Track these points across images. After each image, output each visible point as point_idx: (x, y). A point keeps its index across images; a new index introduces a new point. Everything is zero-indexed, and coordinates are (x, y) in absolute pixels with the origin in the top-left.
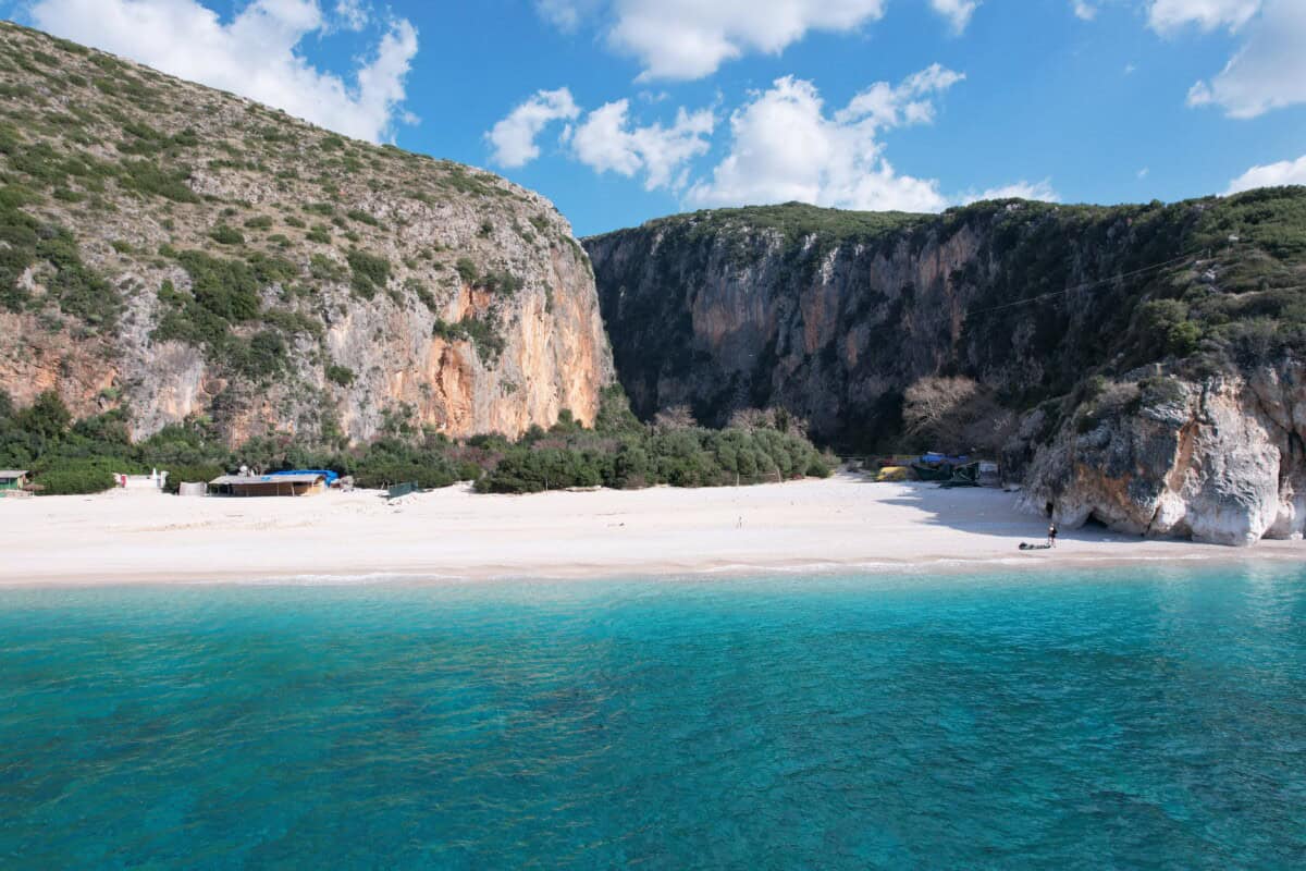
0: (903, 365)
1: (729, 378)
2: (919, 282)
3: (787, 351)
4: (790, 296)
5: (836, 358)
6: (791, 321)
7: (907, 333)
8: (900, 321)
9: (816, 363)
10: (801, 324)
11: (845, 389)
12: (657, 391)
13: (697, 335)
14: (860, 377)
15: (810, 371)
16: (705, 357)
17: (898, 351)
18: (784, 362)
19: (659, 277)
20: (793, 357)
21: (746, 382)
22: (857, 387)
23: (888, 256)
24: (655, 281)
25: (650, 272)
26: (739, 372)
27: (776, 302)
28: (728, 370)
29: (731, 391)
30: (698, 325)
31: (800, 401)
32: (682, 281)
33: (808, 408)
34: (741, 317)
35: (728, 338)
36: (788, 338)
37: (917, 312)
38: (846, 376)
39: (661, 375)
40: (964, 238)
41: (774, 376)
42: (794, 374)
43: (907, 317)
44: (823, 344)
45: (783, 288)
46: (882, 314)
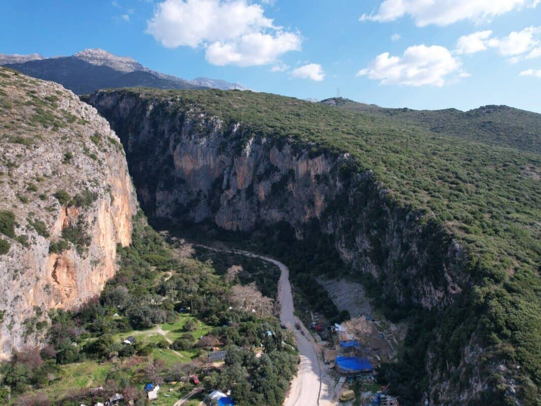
0: (289, 208)
1: (196, 193)
2: (298, 172)
3: (228, 187)
4: (227, 155)
5: (253, 194)
6: (229, 173)
7: (291, 193)
8: (287, 185)
9: (243, 195)
10: (235, 174)
11: (259, 211)
12: (155, 197)
13: (177, 168)
14: (267, 207)
15: (240, 199)
16: (182, 181)
17: (286, 200)
18: (227, 192)
19: (152, 130)
20: (231, 190)
21: (205, 197)
22: (265, 212)
23: (280, 150)
24: (149, 132)
25: (147, 128)
26: (201, 191)
27: (220, 157)
28: (195, 190)
29: (197, 201)
30: (177, 163)
31: (235, 213)
32: (166, 136)
33: (240, 217)
34: (201, 162)
35: (194, 172)
36: (228, 180)
37: (296, 185)
38: (259, 204)
39: (158, 189)
40: (322, 160)
41: (221, 199)
42: (232, 199)
43: (291, 185)
44: (246, 186)
45: (223, 151)
46: (277, 178)
